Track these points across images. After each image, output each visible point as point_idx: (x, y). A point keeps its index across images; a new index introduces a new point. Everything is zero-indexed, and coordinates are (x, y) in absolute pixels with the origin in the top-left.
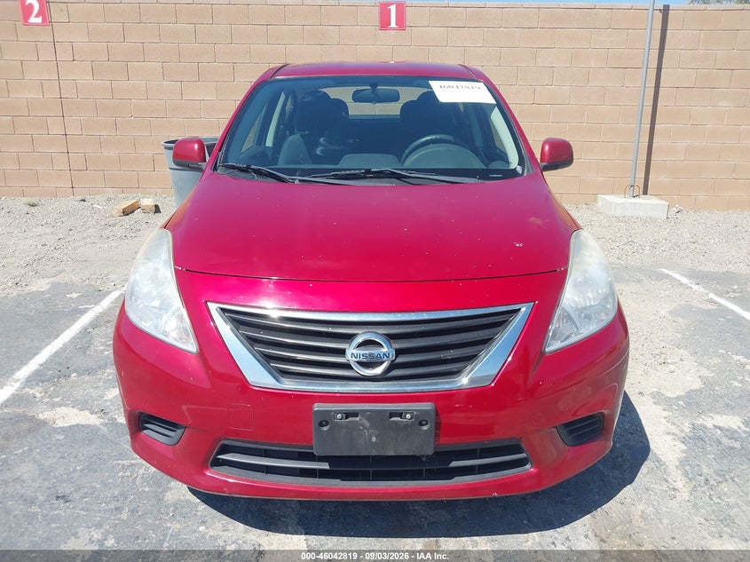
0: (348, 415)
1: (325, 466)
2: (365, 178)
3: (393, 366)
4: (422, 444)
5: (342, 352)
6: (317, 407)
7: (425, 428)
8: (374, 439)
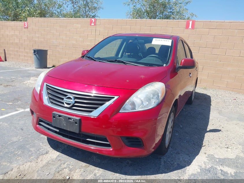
0: (60, 116)
1: (58, 131)
2: (115, 62)
3: (74, 106)
4: (75, 129)
5: (63, 99)
6: (54, 112)
7: (76, 125)
8: (65, 125)
